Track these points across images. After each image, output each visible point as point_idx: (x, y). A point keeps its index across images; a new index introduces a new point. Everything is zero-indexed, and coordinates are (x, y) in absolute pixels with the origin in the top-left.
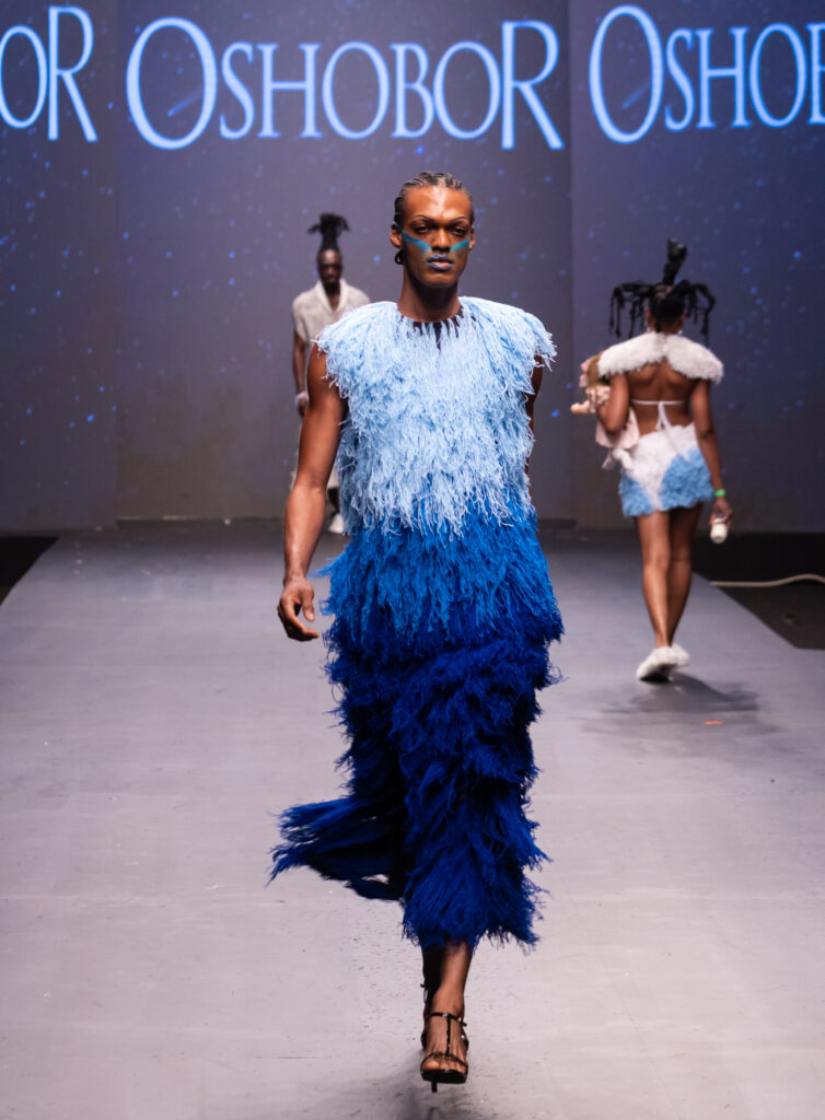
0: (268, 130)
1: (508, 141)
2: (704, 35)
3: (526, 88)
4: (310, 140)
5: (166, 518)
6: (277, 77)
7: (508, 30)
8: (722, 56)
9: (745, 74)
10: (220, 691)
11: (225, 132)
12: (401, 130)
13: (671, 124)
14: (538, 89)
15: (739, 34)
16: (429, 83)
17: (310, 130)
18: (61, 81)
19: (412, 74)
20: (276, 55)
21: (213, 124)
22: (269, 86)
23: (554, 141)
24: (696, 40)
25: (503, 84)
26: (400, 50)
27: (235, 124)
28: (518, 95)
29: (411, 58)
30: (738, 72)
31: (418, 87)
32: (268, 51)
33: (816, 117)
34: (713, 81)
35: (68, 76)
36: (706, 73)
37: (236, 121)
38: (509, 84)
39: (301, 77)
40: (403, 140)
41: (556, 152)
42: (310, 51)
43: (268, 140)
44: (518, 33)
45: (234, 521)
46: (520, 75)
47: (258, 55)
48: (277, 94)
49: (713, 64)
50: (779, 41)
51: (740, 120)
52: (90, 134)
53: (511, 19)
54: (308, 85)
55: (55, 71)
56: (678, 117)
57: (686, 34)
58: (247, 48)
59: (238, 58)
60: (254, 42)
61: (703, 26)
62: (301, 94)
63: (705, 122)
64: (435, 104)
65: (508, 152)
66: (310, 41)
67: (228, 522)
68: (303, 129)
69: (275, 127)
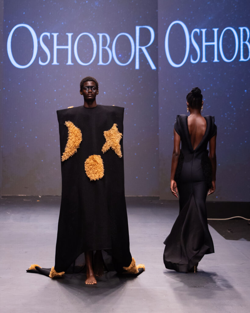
0: (55, 62)
1: (137, 67)
2: (204, 31)
3: (144, 49)
4: (70, 65)
5: (19, 195)
6: (58, 45)
7: (138, 28)
8: (210, 38)
9: (217, 44)
10: (26, 252)
11: (40, 63)
12: (101, 63)
13: (192, 61)
14: (147, 49)
15: (216, 30)
16: (110, 47)
17: (70, 62)
19: (104, 44)
20: (58, 36)
21: (36, 60)
22: (56, 47)
23: (153, 67)
24: (201, 32)
25: (136, 47)
26: (101, 35)
27: (44, 60)
28: (141, 50)
29: (104, 38)
30: (215, 43)
31: (107, 48)
32: (55, 35)
33: (242, 59)
34: (206, 46)
36: (204, 44)
37: (44, 59)
38: (138, 47)
39: (67, 45)
40: (101, 66)
41: (154, 70)
42: (70, 35)
43: (55, 65)
44: (140, 29)
45: (42, 196)
46: (141, 45)
47: (52, 37)
48: (58, 50)
49: (206, 41)
50: (229, 33)
51: (216, 60)
53: (139, 25)
54: (69, 47)
56: (195, 59)
57: (198, 30)
58: (48, 34)
59: (45, 38)
60: (51, 32)
61: (204, 28)
62: (67, 50)
63: (204, 60)
64: (112, 54)
65: (137, 70)
66: (70, 32)
67: (40, 197)
68: (67, 62)
69: (58, 62)
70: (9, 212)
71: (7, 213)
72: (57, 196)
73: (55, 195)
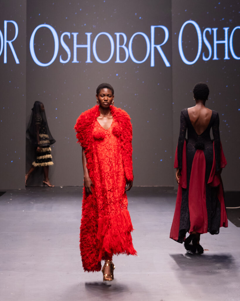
0: (75, 61)
1: (152, 64)
2: (215, 30)
3: (158, 47)
4: (89, 63)
6: (78, 44)
7: (153, 28)
8: (221, 36)
9: (228, 42)
11: (61, 61)
12: (118, 61)
13: (204, 59)
14: (161, 47)
15: (226, 29)
16: (127, 46)
17: (89, 61)
18: (8, 44)
19: (121, 43)
20: (78, 36)
21: (58, 59)
22: (76, 46)
23: (168, 64)
24: (212, 31)
25: (151, 46)
26: (118, 34)
27: (65, 58)
28: (156, 49)
29: (121, 37)
30: (226, 42)
31: (124, 46)
32: (75, 35)
34: (218, 44)
35: (10, 43)
36: (216, 42)
38: (153, 46)
39: (86, 44)
40: (118, 63)
41: (168, 67)
42: (89, 35)
43: (75, 63)
44: (155, 29)
45: (63, 187)
46: (156, 43)
47: (72, 36)
48: (78, 48)
49: (218, 40)
51: (227, 57)
52: (17, 62)
53: (154, 25)
54: (88, 46)
55: (6, 41)
57: (209, 30)
58: (69, 34)
59: (66, 36)
60: (71, 32)
61: (215, 27)
62: (86, 48)
63: (215, 58)
64: (129, 52)
65: (152, 67)
66: (89, 32)
67: (62, 187)
68: (86, 59)
69: (78, 60)
70: (32, 202)
71: (31, 202)
72: (78, 186)
73: (75, 186)
